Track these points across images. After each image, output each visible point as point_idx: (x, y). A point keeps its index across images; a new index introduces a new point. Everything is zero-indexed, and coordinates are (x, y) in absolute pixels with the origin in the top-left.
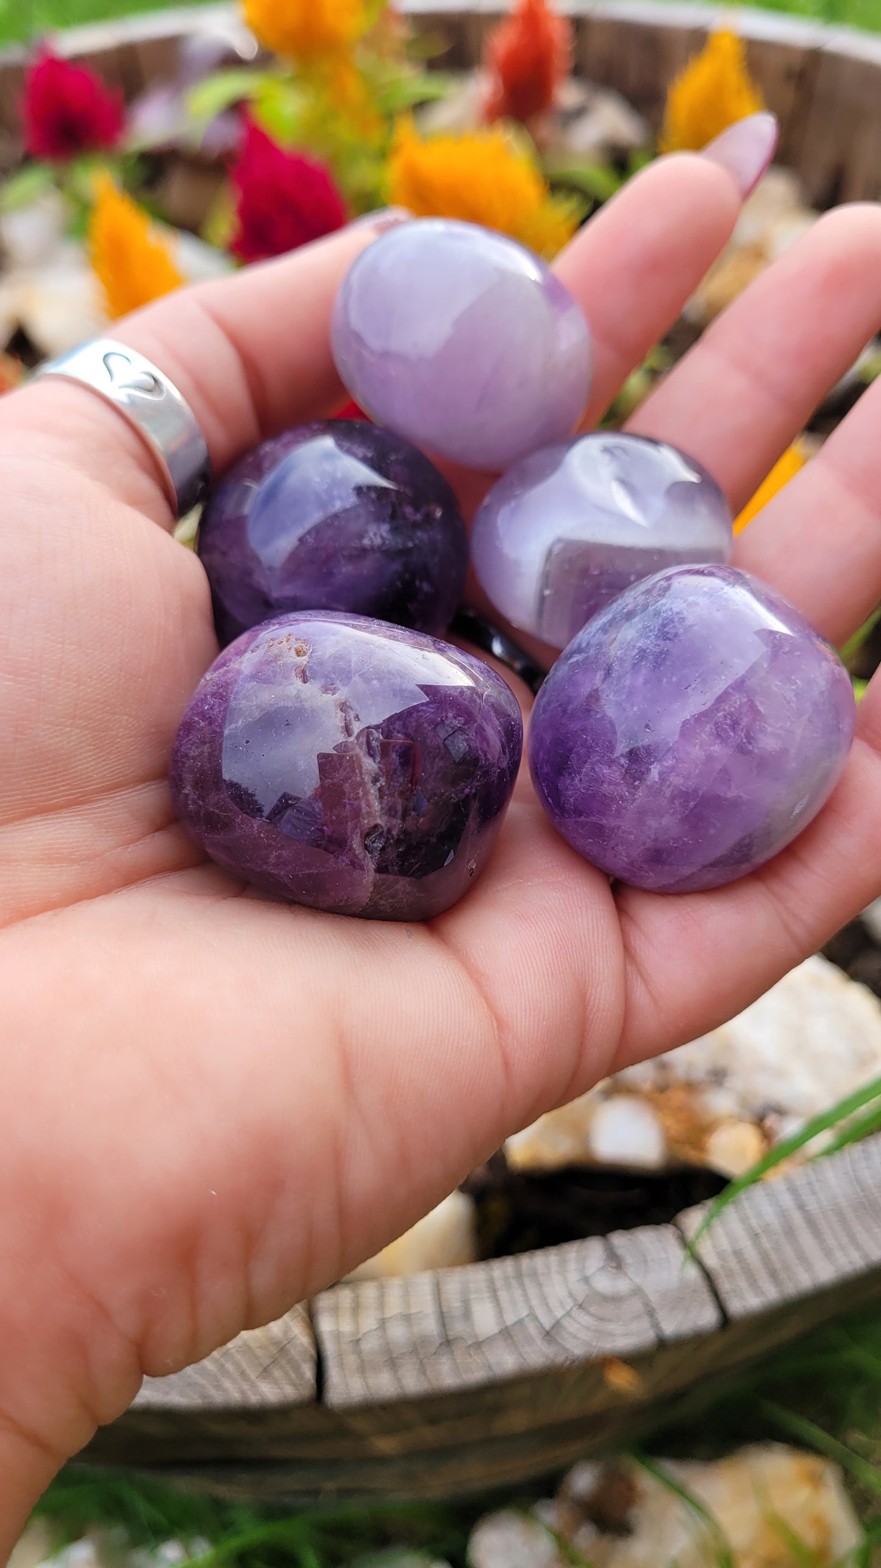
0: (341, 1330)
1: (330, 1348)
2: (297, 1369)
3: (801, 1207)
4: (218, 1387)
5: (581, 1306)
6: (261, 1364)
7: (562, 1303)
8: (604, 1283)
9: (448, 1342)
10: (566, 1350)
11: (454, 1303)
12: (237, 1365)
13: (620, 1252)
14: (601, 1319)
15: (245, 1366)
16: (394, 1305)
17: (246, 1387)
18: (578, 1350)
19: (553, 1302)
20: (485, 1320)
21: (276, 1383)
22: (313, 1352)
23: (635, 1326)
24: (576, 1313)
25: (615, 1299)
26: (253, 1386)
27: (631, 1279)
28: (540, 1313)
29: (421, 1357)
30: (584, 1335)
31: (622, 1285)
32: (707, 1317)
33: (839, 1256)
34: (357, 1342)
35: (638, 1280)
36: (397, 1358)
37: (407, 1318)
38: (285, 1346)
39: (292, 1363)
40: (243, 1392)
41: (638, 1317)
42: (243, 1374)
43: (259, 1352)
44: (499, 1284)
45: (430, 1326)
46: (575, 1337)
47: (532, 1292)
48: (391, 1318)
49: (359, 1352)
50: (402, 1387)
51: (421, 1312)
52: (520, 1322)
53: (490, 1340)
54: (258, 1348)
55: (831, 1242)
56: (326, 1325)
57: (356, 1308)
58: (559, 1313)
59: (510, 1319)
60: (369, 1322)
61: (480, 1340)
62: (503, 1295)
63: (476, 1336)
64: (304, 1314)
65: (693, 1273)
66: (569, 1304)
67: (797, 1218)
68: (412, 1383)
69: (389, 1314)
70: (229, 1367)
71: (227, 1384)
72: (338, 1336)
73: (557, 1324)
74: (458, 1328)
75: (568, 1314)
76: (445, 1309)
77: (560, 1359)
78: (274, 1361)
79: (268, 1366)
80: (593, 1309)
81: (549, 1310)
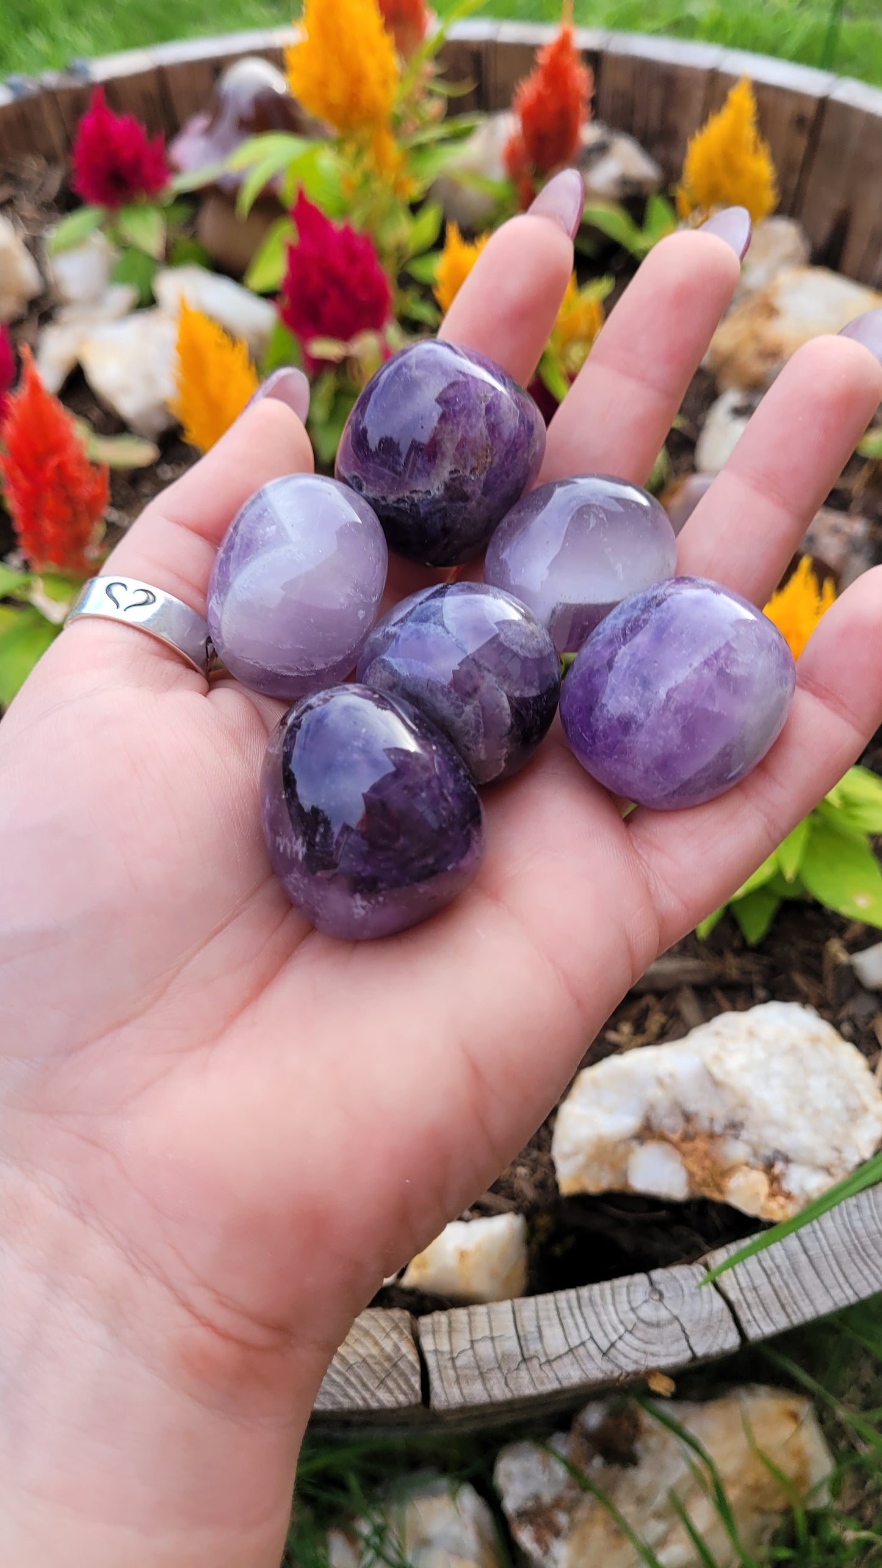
0: (440, 1349)
1: (431, 1361)
2: (408, 1382)
3: (805, 1251)
4: (346, 1395)
5: (630, 1332)
6: (378, 1378)
7: (615, 1330)
8: (648, 1312)
9: (524, 1360)
10: (620, 1368)
11: (530, 1328)
12: (358, 1377)
13: (662, 1287)
14: (647, 1343)
15: (365, 1380)
16: (482, 1331)
17: (367, 1396)
18: (630, 1367)
19: (609, 1329)
20: (555, 1341)
21: (391, 1392)
22: (418, 1367)
23: (674, 1348)
24: (628, 1337)
25: (658, 1325)
26: (373, 1395)
27: (670, 1311)
28: (599, 1336)
29: (505, 1372)
30: (634, 1355)
31: (664, 1314)
32: (730, 1341)
33: (836, 1292)
34: (453, 1359)
35: (676, 1312)
36: (486, 1373)
37: (492, 1339)
38: (396, 1362)
39: (402, 1374)
40: (364, 1399)
41: (678, 1340)
42: (364, 1385)
43: (377, 1368)
44: (566, 1312)
45: (512, 1345)
46: (626, 1356)
47: (592, 1319)
48: (480, 1340)
49: (454, 1367)
50: (490, 1396)
51: (503, 1336)
52: (583, 1344)
53: (560, 1357)
54: (375, 1363)
55: (829, 1281)
56: (427, 1344)
57: (451, 1330)
58: (614, 1337)
59: (575, 1341)
60: (462, 1342)
61: (552, 1358)
62: (569, 1322)
63: (546, 1355)
64: (410, 1337)
65: (719, 1303)
66: (622, 1330)
67: (803, 1258)
68: (500, 1392)
69: (478, 1336)
70: (353, 1379)
71: (352, 1393)
72: (436, 1351)
73: (613, 1345)
74: (534, 1347)
75: (620, 1338)
76: (521, 1333)
77: (616, 1374)
78: (389, 1375)
79: (384, 1379)
80: (639, 1334)
81: (606, 1335)
